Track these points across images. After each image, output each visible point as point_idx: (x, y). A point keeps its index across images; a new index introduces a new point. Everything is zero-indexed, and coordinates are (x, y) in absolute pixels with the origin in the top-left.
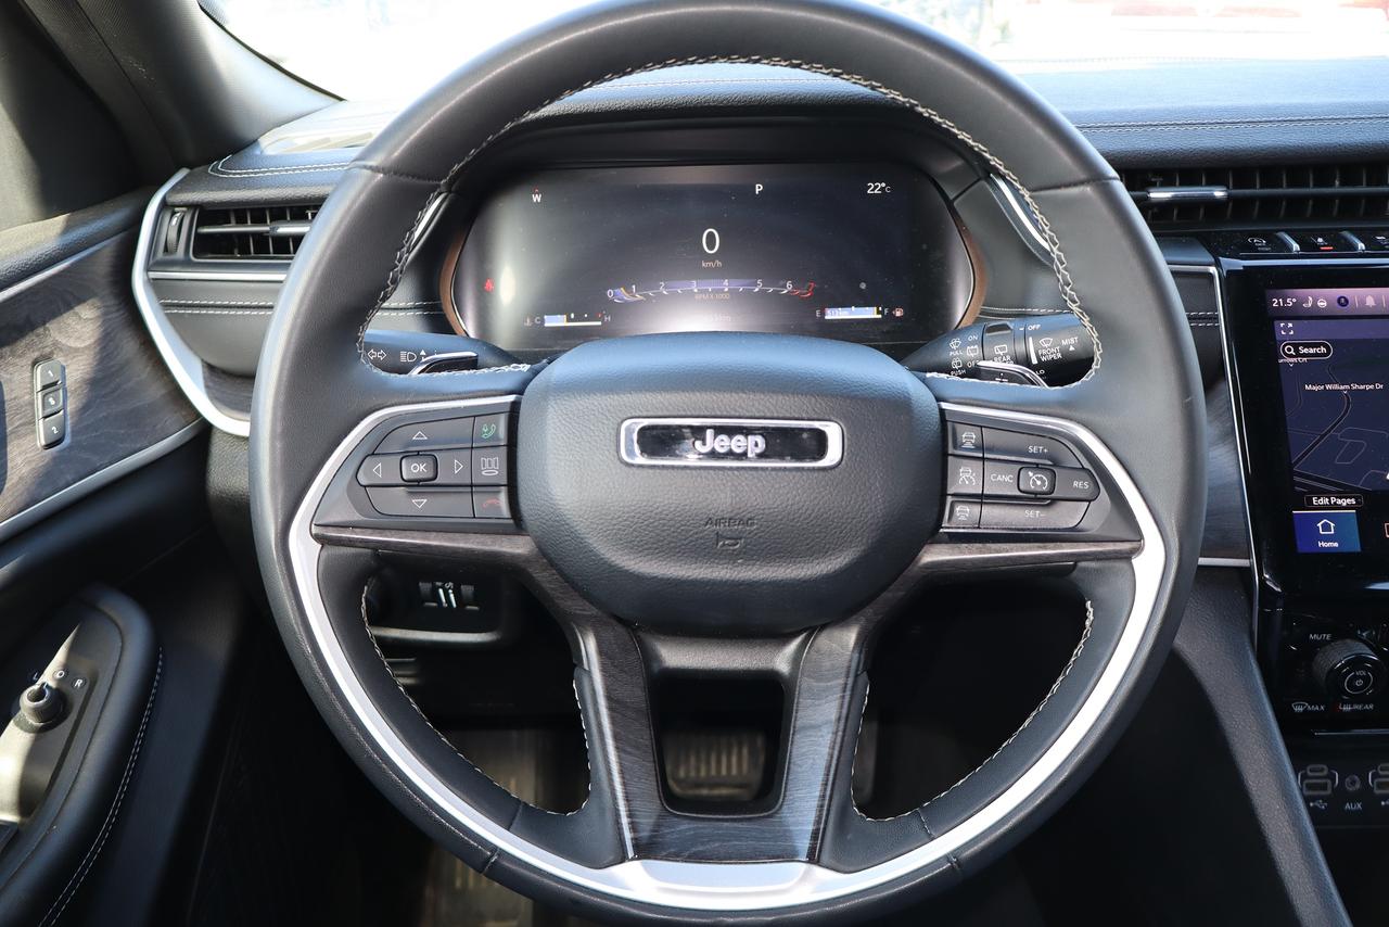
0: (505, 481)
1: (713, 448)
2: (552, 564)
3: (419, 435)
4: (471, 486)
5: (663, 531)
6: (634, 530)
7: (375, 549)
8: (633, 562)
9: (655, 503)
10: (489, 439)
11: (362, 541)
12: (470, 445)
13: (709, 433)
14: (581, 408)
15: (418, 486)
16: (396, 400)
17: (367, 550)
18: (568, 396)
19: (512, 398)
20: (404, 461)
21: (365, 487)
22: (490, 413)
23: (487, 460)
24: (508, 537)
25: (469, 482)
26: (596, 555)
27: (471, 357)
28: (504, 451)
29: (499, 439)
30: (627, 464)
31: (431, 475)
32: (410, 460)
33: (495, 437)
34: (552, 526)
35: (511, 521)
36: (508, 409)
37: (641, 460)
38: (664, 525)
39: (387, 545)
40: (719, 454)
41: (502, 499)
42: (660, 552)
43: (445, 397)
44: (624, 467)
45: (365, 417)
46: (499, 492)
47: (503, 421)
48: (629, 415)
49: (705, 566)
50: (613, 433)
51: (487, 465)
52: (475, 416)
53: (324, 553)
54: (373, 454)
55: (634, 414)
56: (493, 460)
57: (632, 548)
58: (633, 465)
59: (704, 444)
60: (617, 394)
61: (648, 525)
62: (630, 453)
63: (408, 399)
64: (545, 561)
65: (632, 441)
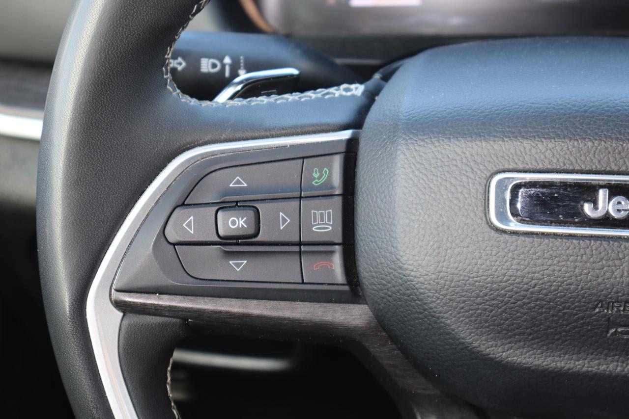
0: (339, 238)
1: (608, 212)
2: (393, 338)
3: (238, 181)
4: (300, 244)
5: (542, 314)
6: (505, 311)
7: (185, 319)
8: (500, 350)
9: (532, 279)
10: (320, 187)
11: (171, 309)
12: (297, 194)
13: (602, 194)
14: (440, 156)
15: (237, 244)
16: (209, 137)
17: (174, 320)
18: (423, 140)
19: (347, 134)
20: (220, 214)
21: (174, 245)
22: (321, 153)
23: (318, 213)
24: (342, 305)
25: (296, 239)
26: (454, 338)
27: (292, 76)
28: (338, 201)
29: (332, 188)
30: (497, 230)
31: (251, 231)
32: (228, 213)
33: (328, 184)
34: (400, 300)
35: (347, 288)
36: (343, 148)
37: (514, 225)
38: (542, 307)
39: (199, 313)
40: (614, 219)
41: (337, 261)
42: (533, 339)
43: (268, 133)
44: (493, 233)
45: (174, 157)
46: (332, 252)
47: (337, 163)
48: (501, 167)
49: (590, 357)
50: (481, 190)
51: (318, 217)
52: (304, 158)
53: (125, 322)
54: (183, 204)
55: (506, 166)
56: (325, 213)
57: (499, 332)
58: (504, 232)
59: (596, 207)
60: (485, 140)
61: (521, 306)
62: (501, 216)
63: (224, 136)
64: (384, 334)
65: (504, 200)
